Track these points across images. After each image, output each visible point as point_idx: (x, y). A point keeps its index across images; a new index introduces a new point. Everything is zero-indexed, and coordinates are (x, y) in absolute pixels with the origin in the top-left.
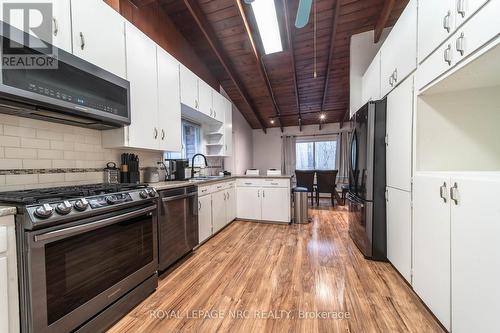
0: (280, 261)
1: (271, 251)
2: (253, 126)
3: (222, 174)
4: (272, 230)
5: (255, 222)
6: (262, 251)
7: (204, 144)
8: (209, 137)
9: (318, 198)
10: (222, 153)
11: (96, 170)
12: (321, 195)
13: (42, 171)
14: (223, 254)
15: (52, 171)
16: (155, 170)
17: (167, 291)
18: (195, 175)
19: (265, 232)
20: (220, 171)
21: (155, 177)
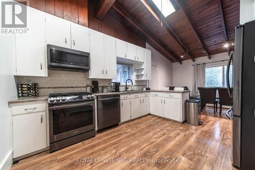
0: (156, 143)
1: (156, 136)
2: (172, 61)
3: (145, 89)
4: (167, 124)
5: (160, 117)
6: (151, 134)
7: (135, 74)
8: (138, 71)
9: (221, 108)
10: (143, 78)
11: (84, 87)
12: (223, 106)
13: (67, 87)
14: (130, 130)
15: (70, 87)
16: (106, 87)
17: (98, 138)
18: (128, 90)
19: (161, 124)
20: (144, 87)
21: (105, 90)
